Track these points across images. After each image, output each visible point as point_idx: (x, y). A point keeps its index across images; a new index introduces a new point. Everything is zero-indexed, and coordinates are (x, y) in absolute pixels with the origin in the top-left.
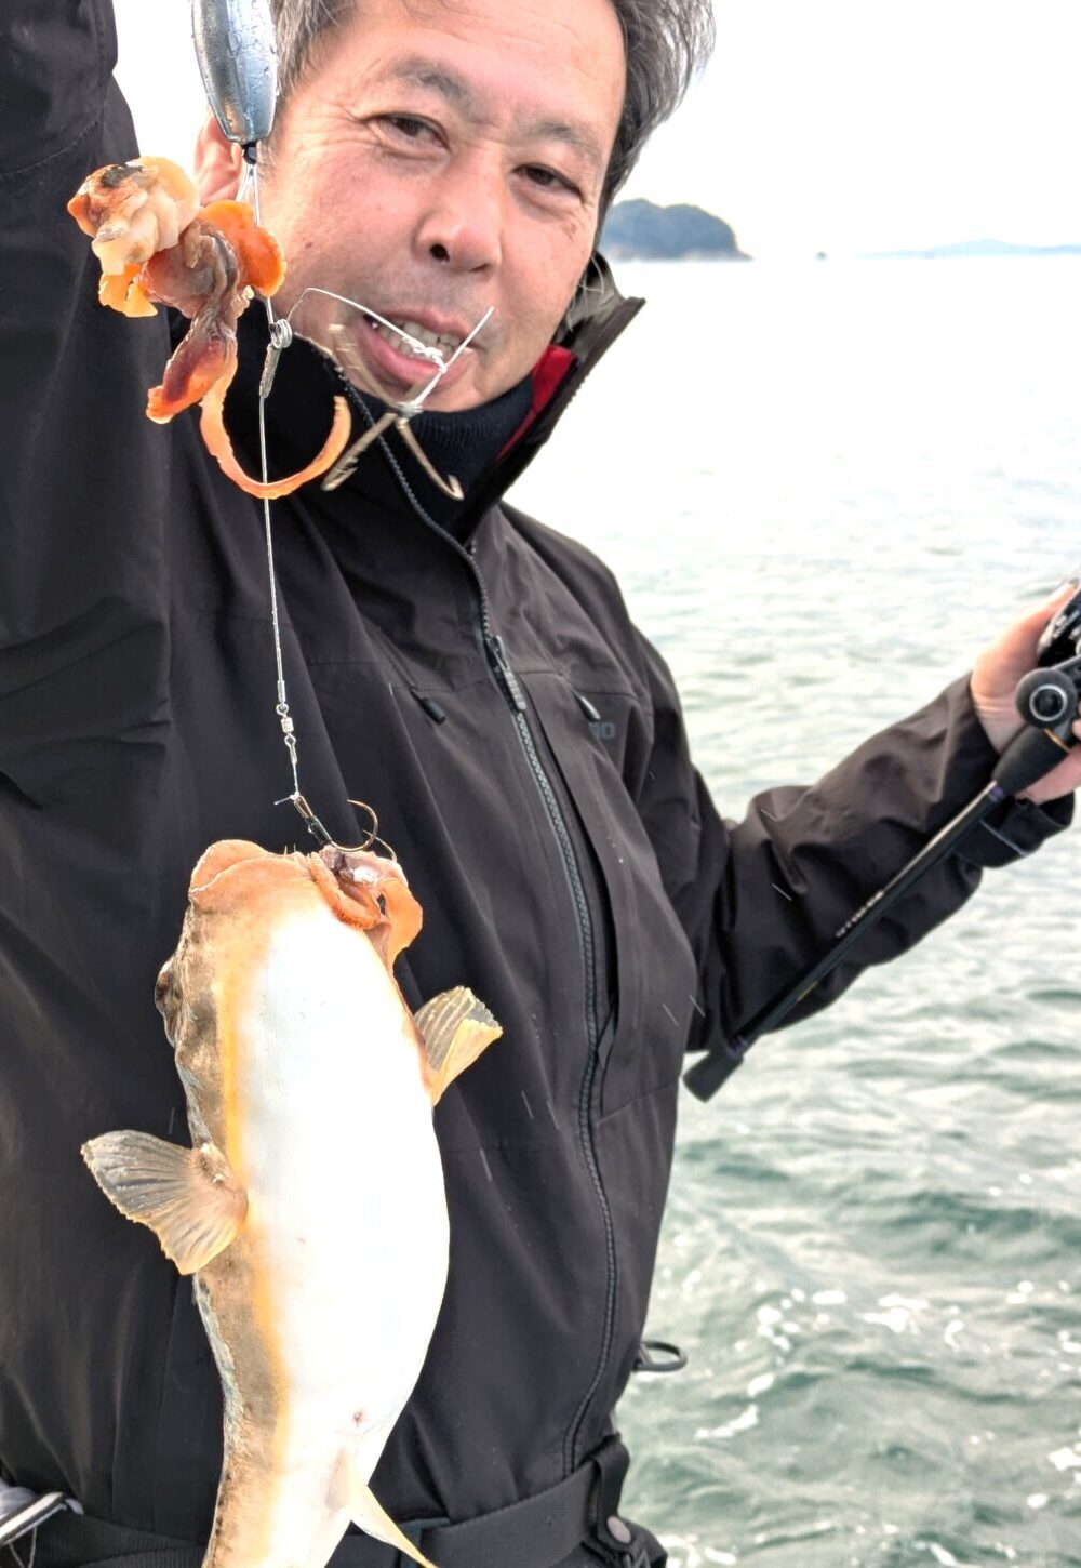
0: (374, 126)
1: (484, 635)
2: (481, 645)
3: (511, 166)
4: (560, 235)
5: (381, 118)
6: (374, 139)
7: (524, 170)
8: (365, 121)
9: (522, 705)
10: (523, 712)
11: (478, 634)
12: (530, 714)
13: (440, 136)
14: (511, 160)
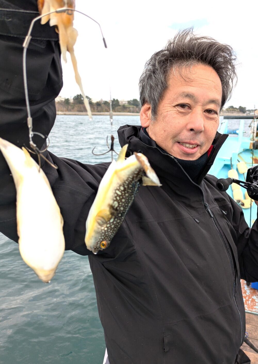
0: (176, 107)
1: (204, 203)
2: (203, 205)
3: (204, 110)
4: (214, 122)
5: (177, 105)
6: (177, 110)
7: (206, 111)
8: (174, 106)
9: (212, 216)
10: (213, 217)
11: (203, 203)
12: (214, 217)
13: (190, 107)
14: (203, 109)
